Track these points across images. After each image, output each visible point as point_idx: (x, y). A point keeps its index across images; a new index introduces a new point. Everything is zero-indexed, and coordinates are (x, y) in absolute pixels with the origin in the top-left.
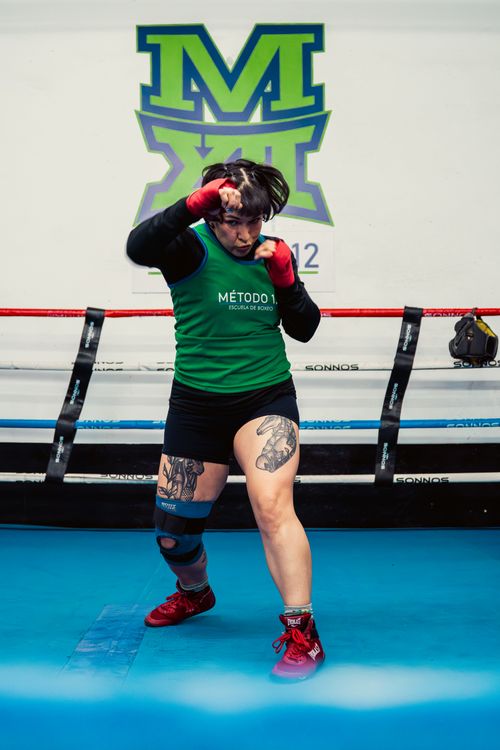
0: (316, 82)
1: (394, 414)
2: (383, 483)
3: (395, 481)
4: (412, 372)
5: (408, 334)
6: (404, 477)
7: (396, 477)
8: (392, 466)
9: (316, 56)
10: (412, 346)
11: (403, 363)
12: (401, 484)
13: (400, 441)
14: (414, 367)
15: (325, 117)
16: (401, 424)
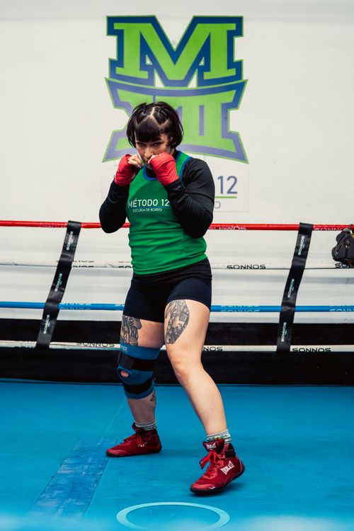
0: (237, 58)
1: (291, 301)
2: (283, 352)
3: (291, 350)
4: (305, 270)
5: (302, 243)
6: (298, 347)
7: (292, 348)
8: (290, 340)
9: (237, 40)
10: (305, 252)
11: (298, 264)
12: (296, 352)
13: (295, 322)
14: (306, 267)
15: (243, 84)
16: (296, 309)
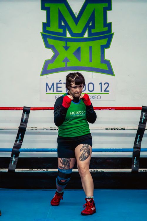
0: (108, 22)
1: (139, 146)
2: (135, 172)
3: (139, 171)
4: (145, 130)
5: (143, 116)
6: (143, 170)
7: (139, 170)
8: (138, 166)
9: (108, 12)
10: (145, 121)
11: (142, 127)
12: (142, 173)
13: (140, 157)
14: (146, 129)
15: (112, 35)
16: (141, 150)
